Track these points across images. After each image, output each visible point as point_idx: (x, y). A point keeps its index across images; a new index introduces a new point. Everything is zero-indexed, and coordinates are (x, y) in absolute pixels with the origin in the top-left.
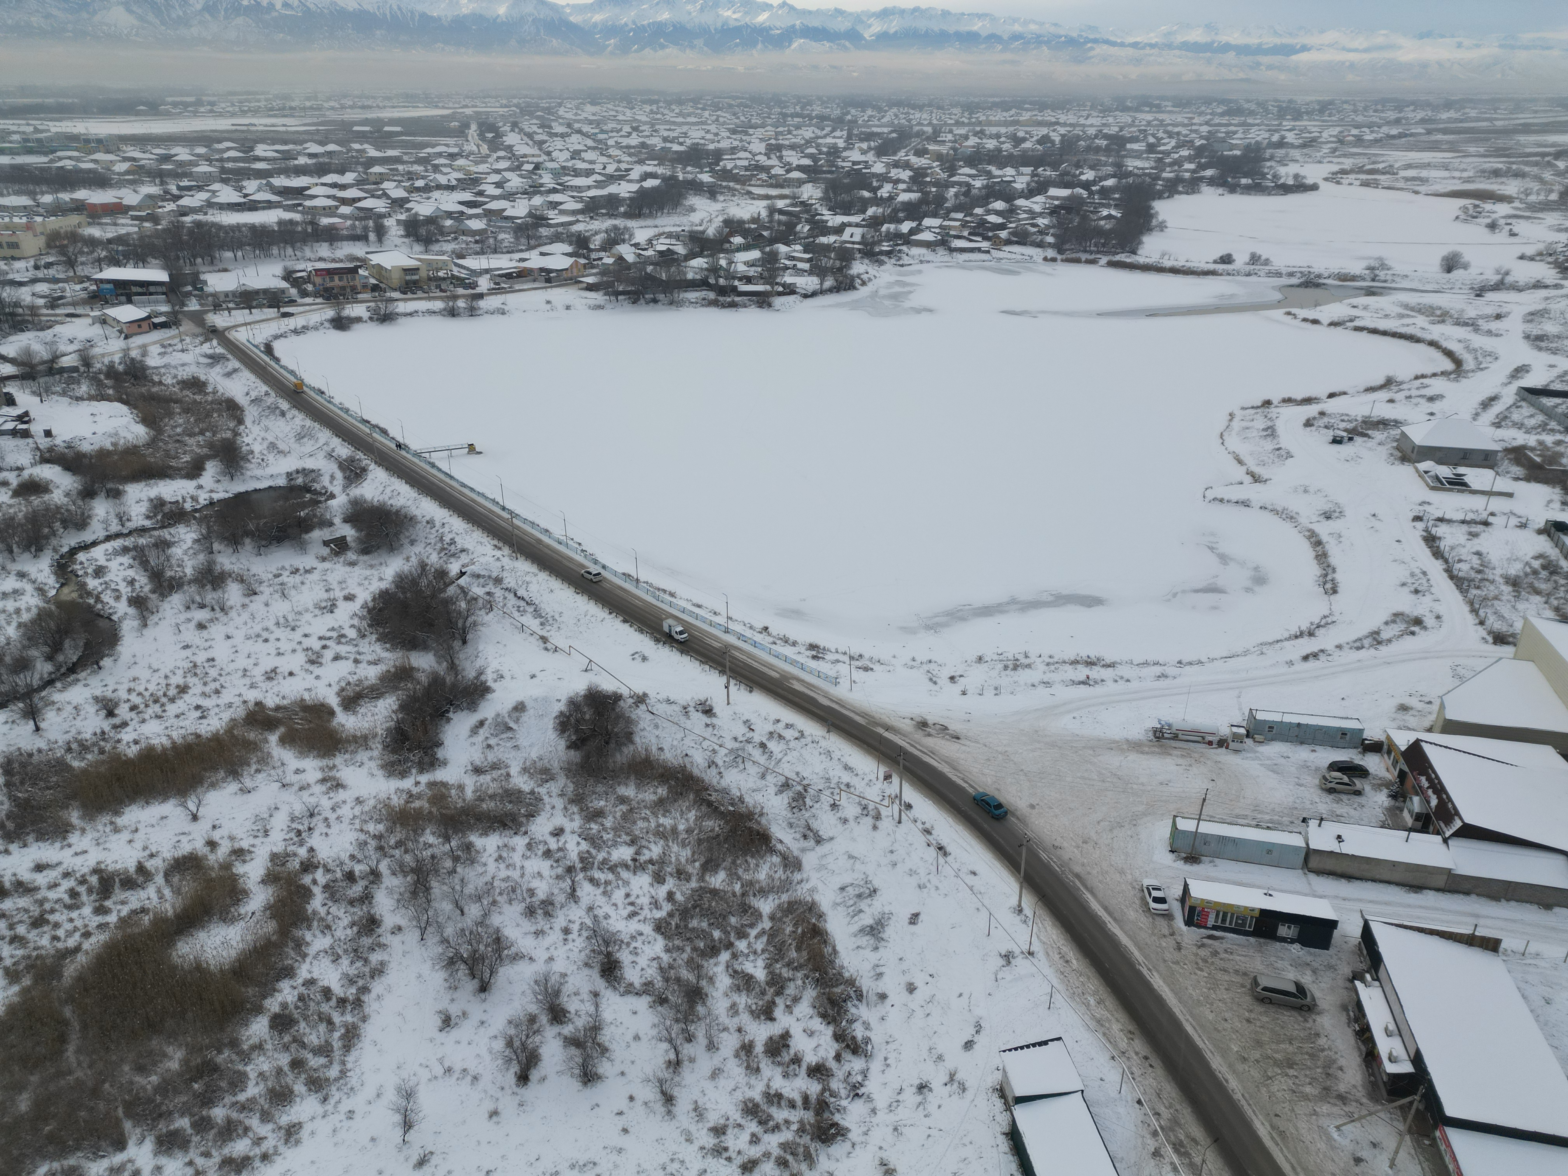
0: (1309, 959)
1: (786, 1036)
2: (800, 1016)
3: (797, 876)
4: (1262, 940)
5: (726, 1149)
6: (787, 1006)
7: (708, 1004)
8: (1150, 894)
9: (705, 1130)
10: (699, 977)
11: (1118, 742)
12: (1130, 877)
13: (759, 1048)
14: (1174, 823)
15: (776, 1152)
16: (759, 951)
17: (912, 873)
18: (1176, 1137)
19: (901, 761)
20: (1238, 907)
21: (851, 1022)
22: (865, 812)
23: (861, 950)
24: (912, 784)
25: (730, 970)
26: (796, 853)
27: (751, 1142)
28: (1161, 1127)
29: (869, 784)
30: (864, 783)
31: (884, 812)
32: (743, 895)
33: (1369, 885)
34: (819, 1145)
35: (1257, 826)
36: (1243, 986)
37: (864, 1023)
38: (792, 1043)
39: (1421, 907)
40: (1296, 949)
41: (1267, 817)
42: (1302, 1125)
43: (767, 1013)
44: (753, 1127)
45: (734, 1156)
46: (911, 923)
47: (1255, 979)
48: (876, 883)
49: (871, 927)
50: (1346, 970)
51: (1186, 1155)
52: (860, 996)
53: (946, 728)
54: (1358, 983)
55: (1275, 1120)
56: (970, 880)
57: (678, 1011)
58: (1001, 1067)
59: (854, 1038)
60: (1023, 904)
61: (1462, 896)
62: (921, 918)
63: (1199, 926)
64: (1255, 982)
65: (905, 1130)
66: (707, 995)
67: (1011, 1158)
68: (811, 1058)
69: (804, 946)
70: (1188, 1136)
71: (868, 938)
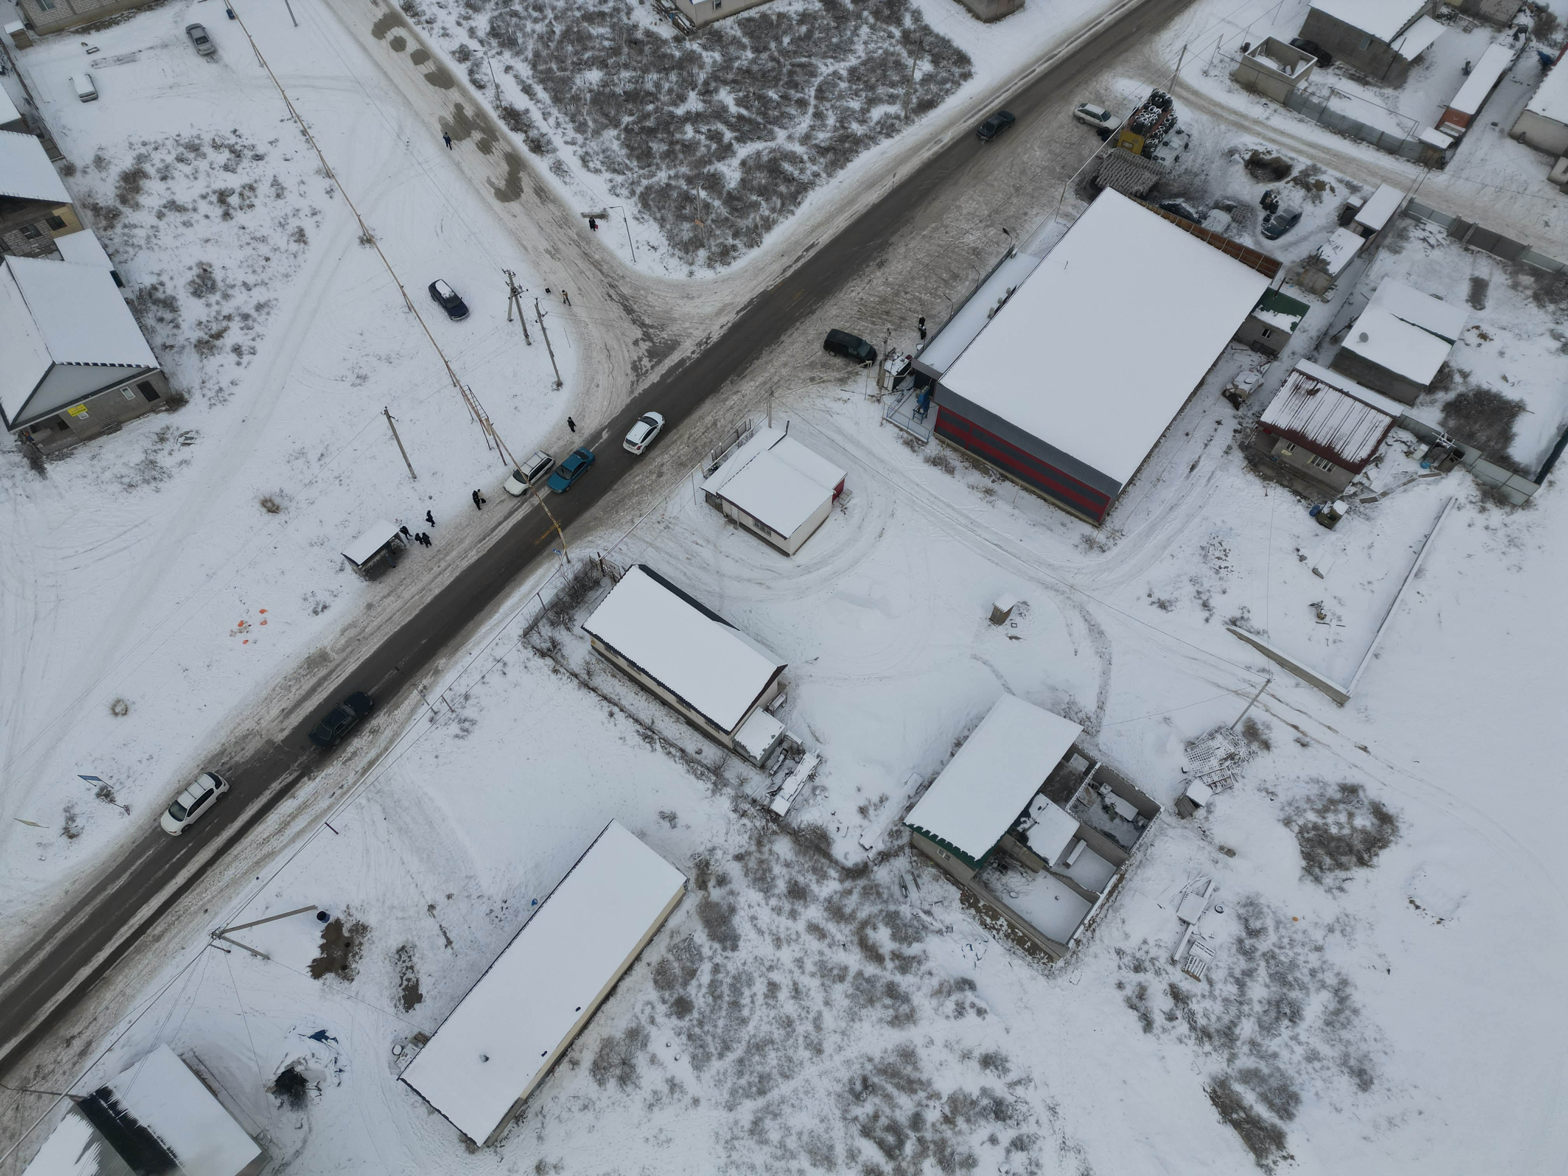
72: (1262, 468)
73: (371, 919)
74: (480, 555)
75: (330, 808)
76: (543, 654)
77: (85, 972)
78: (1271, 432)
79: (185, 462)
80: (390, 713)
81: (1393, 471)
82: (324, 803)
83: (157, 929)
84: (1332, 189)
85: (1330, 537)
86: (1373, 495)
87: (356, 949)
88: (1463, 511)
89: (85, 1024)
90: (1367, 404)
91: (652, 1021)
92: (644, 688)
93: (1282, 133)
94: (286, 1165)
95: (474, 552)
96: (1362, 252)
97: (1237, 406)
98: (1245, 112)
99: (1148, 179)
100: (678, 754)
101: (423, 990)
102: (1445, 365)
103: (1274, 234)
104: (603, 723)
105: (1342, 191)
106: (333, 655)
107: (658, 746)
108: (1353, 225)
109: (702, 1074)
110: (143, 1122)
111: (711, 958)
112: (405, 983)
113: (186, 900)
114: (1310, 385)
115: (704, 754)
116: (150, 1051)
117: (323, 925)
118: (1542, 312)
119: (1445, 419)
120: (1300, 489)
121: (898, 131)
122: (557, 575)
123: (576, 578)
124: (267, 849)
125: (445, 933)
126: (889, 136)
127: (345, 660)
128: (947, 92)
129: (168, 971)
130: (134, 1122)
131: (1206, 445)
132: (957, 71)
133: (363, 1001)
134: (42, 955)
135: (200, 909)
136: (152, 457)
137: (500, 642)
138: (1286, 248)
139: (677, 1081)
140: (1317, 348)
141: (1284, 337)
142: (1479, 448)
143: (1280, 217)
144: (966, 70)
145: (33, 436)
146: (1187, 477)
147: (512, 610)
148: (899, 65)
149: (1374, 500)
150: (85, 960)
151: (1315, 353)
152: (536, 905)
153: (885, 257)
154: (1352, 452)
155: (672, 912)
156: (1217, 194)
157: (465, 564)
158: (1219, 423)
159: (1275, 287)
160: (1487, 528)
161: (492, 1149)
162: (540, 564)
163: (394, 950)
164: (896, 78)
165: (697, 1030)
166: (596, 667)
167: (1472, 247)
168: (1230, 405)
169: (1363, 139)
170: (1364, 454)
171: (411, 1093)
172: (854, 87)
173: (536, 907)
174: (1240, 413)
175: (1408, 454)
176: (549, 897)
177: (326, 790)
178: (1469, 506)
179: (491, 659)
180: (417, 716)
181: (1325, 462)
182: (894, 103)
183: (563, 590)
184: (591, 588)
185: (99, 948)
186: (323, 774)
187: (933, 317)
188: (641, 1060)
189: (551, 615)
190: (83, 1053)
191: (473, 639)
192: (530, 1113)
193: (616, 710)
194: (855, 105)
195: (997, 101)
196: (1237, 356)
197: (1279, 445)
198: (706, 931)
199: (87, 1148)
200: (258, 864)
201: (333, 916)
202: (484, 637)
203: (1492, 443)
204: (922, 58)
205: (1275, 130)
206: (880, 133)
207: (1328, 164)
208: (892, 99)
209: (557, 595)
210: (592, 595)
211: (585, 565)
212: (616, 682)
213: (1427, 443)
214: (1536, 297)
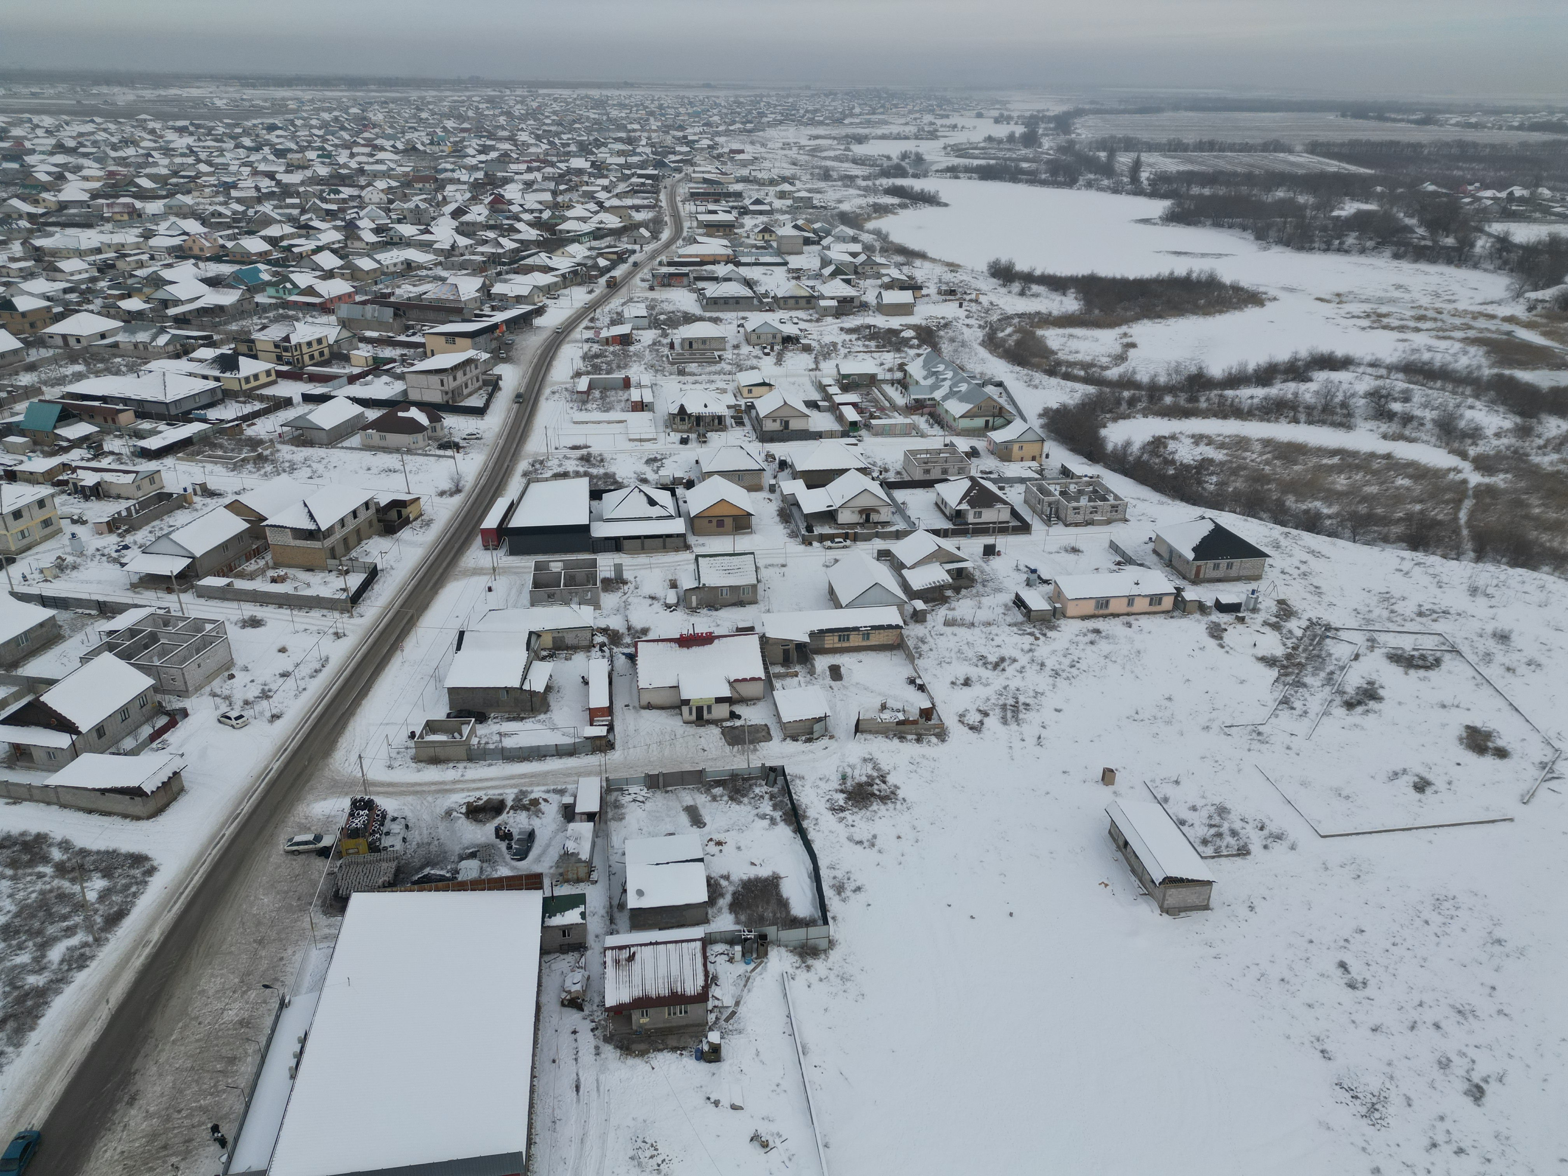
72: (634, 1047)
78: (621, 1012)
81: (731, 981)
84: (546, 800)
85: (725, 1067)
86: (730, 1010)
88: (797, 978)
90: (676, 942)
93: (481, 780)
96: (596, 834)
97: (580, 1008)
98: (441, 780)
99: (387, 869)
102: (709, 879)
103: (522, 855)
105: (554, 798)
108: (577, 817)
114: (625, 954)
118: (742, 806)
119: (736, 917)
120: (675, 1044)
121: (92, 957)
126: (81, 967)
128: (135, 895)
131: (576, 1060)
132: (137, 872)
138: (538, 860)
140: (612, 921)
141: (581, 928)
142: (773, 924)
143: (518, 840)
144: (147, 866)
146: (578, 1100)
148: (63, 897)
149: (733, 1013)
151: (614, 926)
153: (133, 1089)
154: (692, 986)
156: (457, 849)
158: (574, 1032)
159: (548, 894)
160: (821, 980)
164: (65, 910)
167: (669, 788)
168: (574, 1011)
169: (545, 756)
170: (701, 982)
172: (14, 942)
174: (586, 1012)
175: (731, 960)
178: (798, 972)
181: (678, 1008)
182: (74, 934)
187: (225, 1117)
194: (24, 958)
195: (197, 878)
196: (554, 966)
197: (634, 1018)
203: (778, 915)
204: (90, 879)
205: (474, 781)
206: (69, 970)
207: (531, 785)
208: (70, 932)
213: (737, 944)
214: (732, 799)
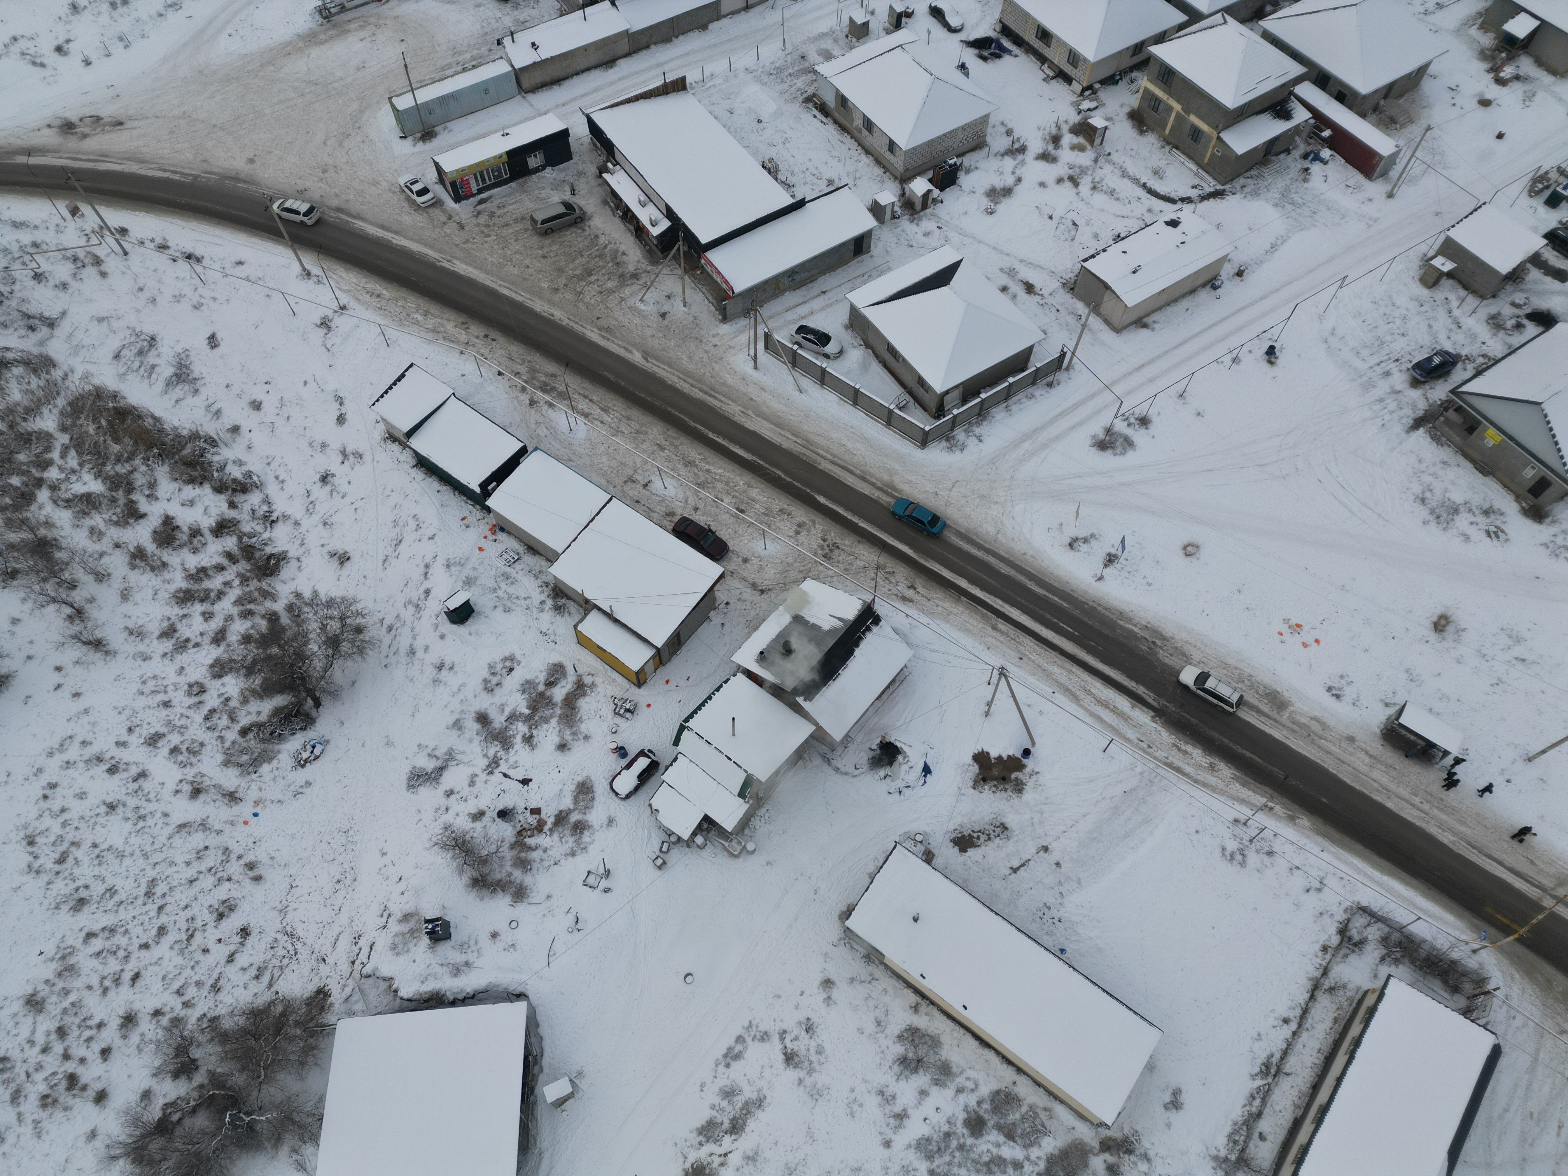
0: (562, 176)
1: (168, 520)
2: (168, 496)
3: (57, 374)
4: (521, 181)
5: (188, 640)
6: (148, 496)
7: (64, 545)
8: (411, 191)
9: (155, 642)
10: (32, 530)
11: (290, 43)
12: (385, 184)
13: (150, 547)
14: (392, 105)
15: (235, 611)
16: (77, 468)
17: (178, 298)
18: (539, 381)
19: (76, 184)
20: (488, 160)
21: (222, 469)
22: (79, 264)
23: (182, 403)
24: (109, 204)
25: (60, 503)
26: (35, 351)
27: (206, 620)
28: (526, 382)
29: (59, 230)
30: (52, 233)
31: (101, 252)
32: (11, 426)
33: (576, 80)
34: (268, 580)
35: (464, 70)
36: (526, 230)
37: (234, 462)
38: (179, 522)
39: (620, 79)
40: (549, 173)
41: (468, 56)
42: (618, 314)
43: (133, 514)
44: (198, 608)
45: (199, 640)
46: (212, 348)
47: (532, 218)
48: (149, 329)
49: (176, 375)
50: (592, 170)
51: (553, 389)
52: (213, 443)
53: (98, 119)
54: (605, 175)
55: (599, 322)
56: (240, 271)
57: (38, 572)
58: (379, 419)
59: (235, 480)
60: (307, 266)
61: (645, 52)
62: (219, 336)
63: (467, 197)
64: (534, 221)
65: (332, 520)
66: (55, 540)
67: (430, 480)
68: (207, 523)
69: (121, 434)
70: (547, 375)
71: (180, 386)
73: (1028, 795)
74: (1451, 846)
75: (1128, 740)
76: (1343, 931)
77: (963, 583)
79: (1467, 538)
80: (1236, 778)
82: (1131, 734)
83: (1002, 625)
87: (1001, 787)
89: (925, 594)
91: (960, 1091)
92: (1329, 1060)
94: (828, 761)
95: (1452, 838)
100: (1254, 1110)
101: (971, 852)
104: (1273, 1011)
106: (1286, 715)
107: (1259, 1082)
109: (913, 1150)
110: (857, 652)
111: (1028, 1158)
112: (975, 835)
113: (1028, 641)
115: (1261, 1143)
116: (907, 643)
117: (1018, 755)
122: (1451, 939)
123: (1454, 963)
124: (1081, 694)
125: (1023, 865)
127: (1283, 726)
129: (968, 642)
130: (857, 646)
133: (957, 801)
134: (974, 551)
135: (1022, 654)
136: (1462, 509)
137: (1345, 882)
139: (906, 1121)
145: (1451, 411)
147: (1390, 890)
150: (972, 581)
152: (1060, 953)
155: (1071, 1108)
157: (1433, 830)
161: (842, 935)
162: (1459, 916)
163: (1004, 820)
165: (954, 1143)
166: (1342, 997)
171: (885, 855)
173: (1058, 953)
176: (1070, 966)
177: (1144, 734)
179: (1322, 874)
180: (1237, 806)
183: (1434, 948)
184: (1445, 982)
185: (983, 588)
186: (1160, 728)
188: (922, 1079)
189: (1396, 936)
190: (904, 599)
191: (1342, 851)
192: (872, 968)
193: (1293, 1026)
198: (1056, 1152)
199: (840, 619)
200: (1067, 691)
201: (1029, 763)
202: (1346, 863)
209: (1425, 941)
210: (1437, 985)
211: (1475, 972)
212: (1328, 1024)
